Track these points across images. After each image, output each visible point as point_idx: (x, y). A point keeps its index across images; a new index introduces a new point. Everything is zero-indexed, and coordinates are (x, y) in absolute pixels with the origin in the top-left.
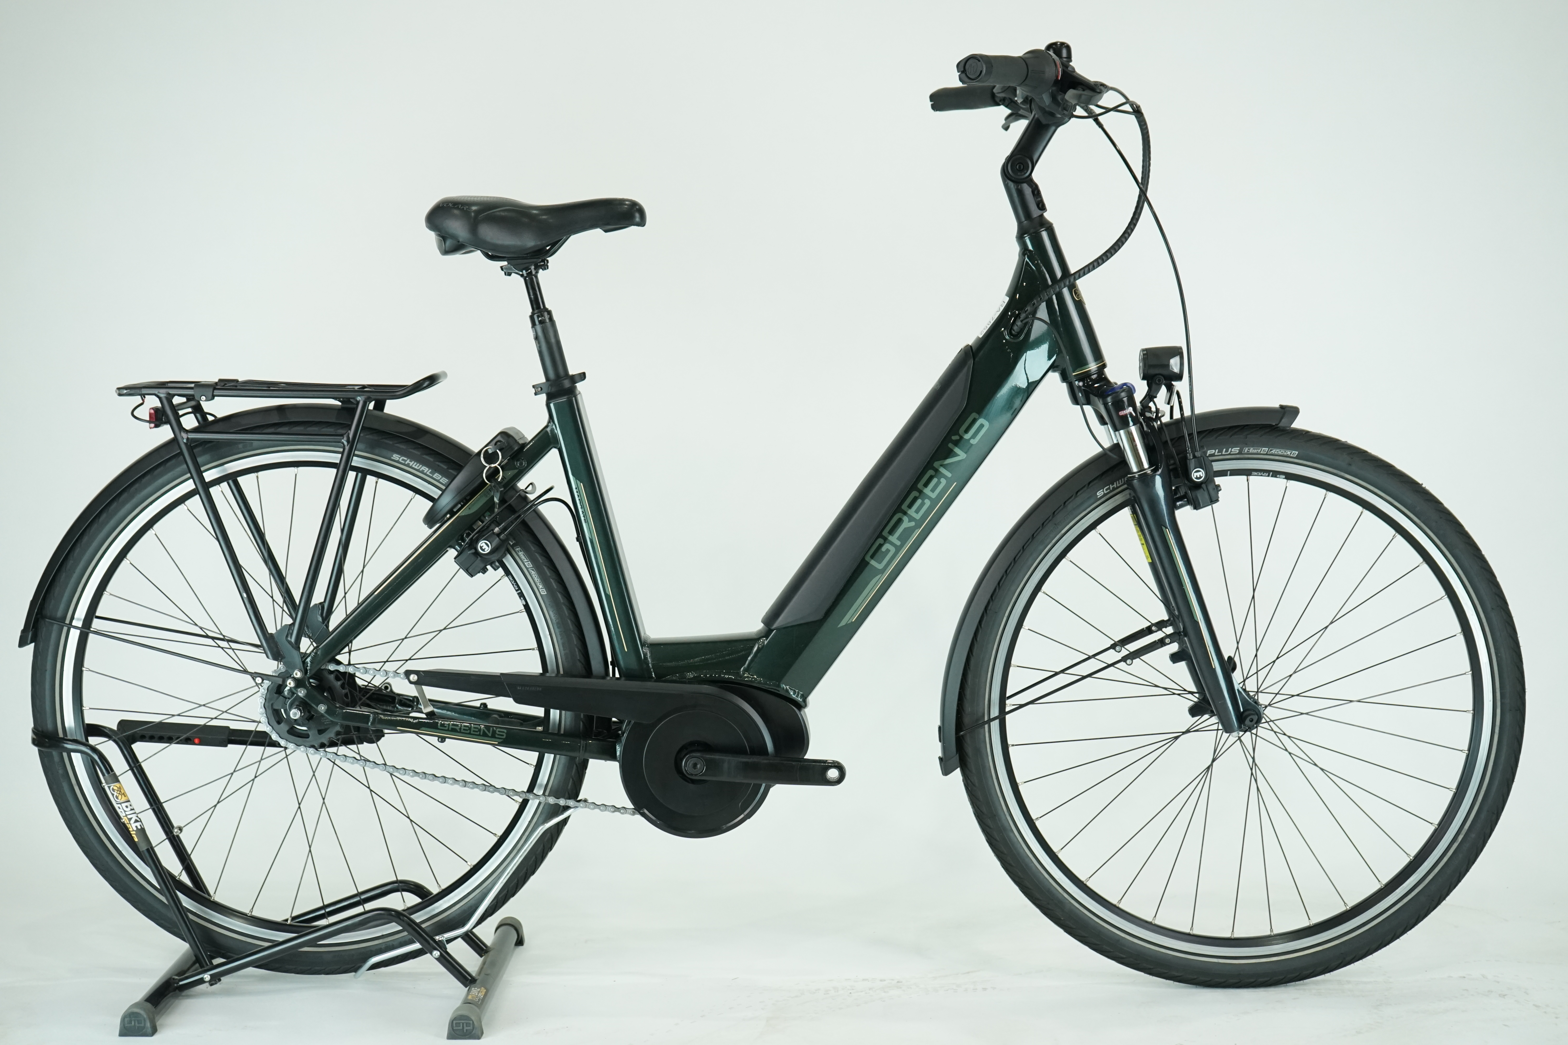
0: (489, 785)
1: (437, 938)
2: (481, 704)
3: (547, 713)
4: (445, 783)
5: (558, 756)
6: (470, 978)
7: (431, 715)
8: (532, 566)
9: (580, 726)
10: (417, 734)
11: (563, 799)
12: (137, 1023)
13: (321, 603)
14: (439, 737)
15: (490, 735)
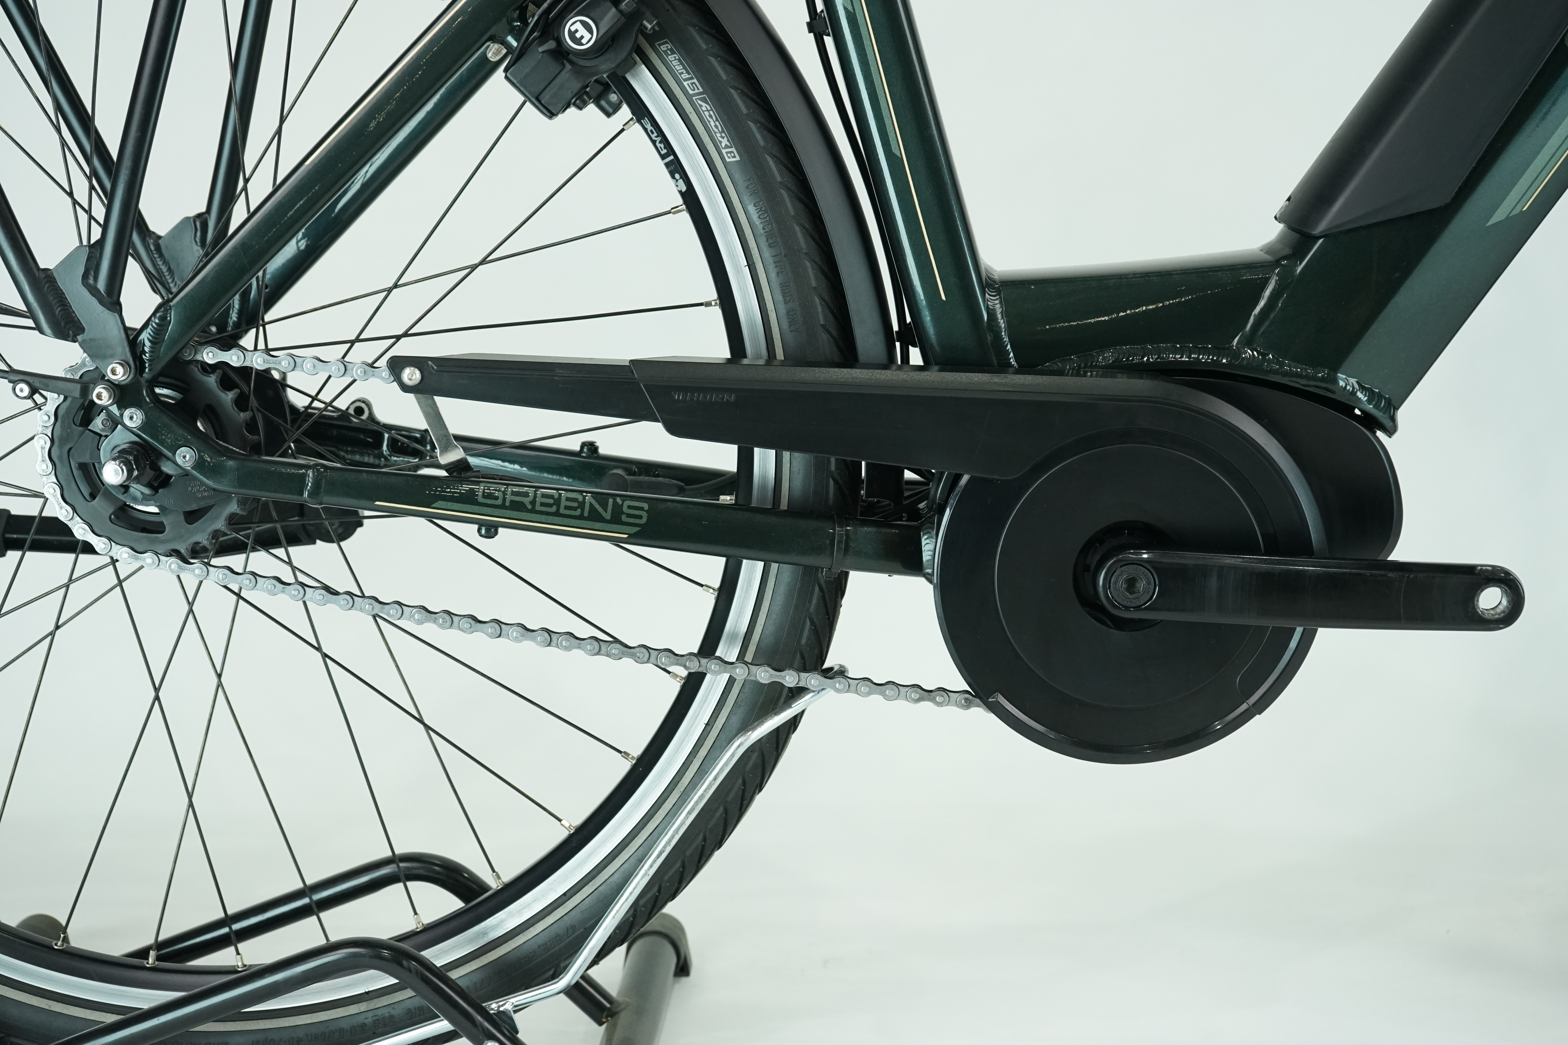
0: (610, 639)
1: (493, 1006)
2: (584, 445)
3: (745, 460)
4: (500, 636)
5: (774, 566)
7: (460, 469)
8: (701, 90)
9: (828, 492)
10: (430, 518)
11: (791, 672)
13: (199, 216)
14: (481, 524)
15: (607, 516)
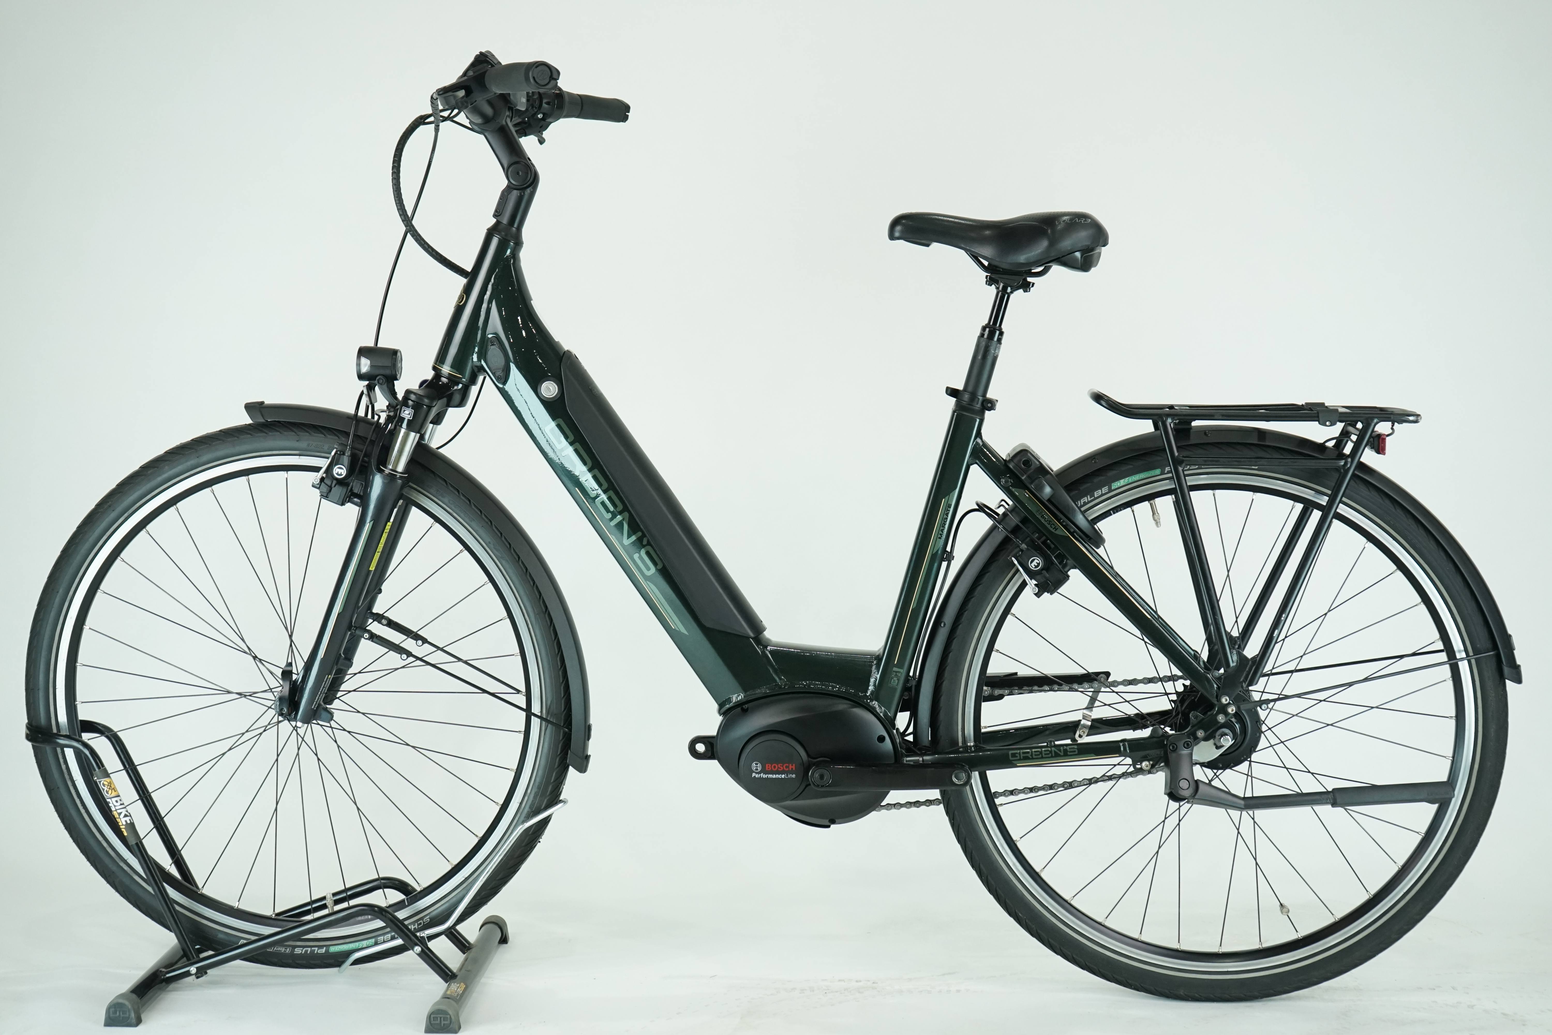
6: (450, 974)
12: (121, 1013)
